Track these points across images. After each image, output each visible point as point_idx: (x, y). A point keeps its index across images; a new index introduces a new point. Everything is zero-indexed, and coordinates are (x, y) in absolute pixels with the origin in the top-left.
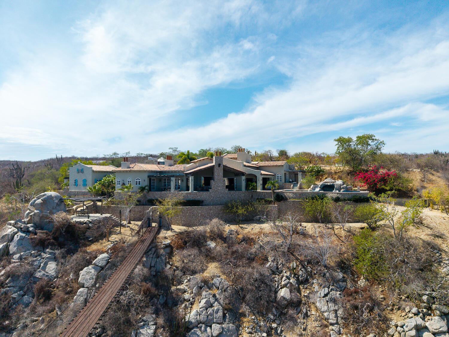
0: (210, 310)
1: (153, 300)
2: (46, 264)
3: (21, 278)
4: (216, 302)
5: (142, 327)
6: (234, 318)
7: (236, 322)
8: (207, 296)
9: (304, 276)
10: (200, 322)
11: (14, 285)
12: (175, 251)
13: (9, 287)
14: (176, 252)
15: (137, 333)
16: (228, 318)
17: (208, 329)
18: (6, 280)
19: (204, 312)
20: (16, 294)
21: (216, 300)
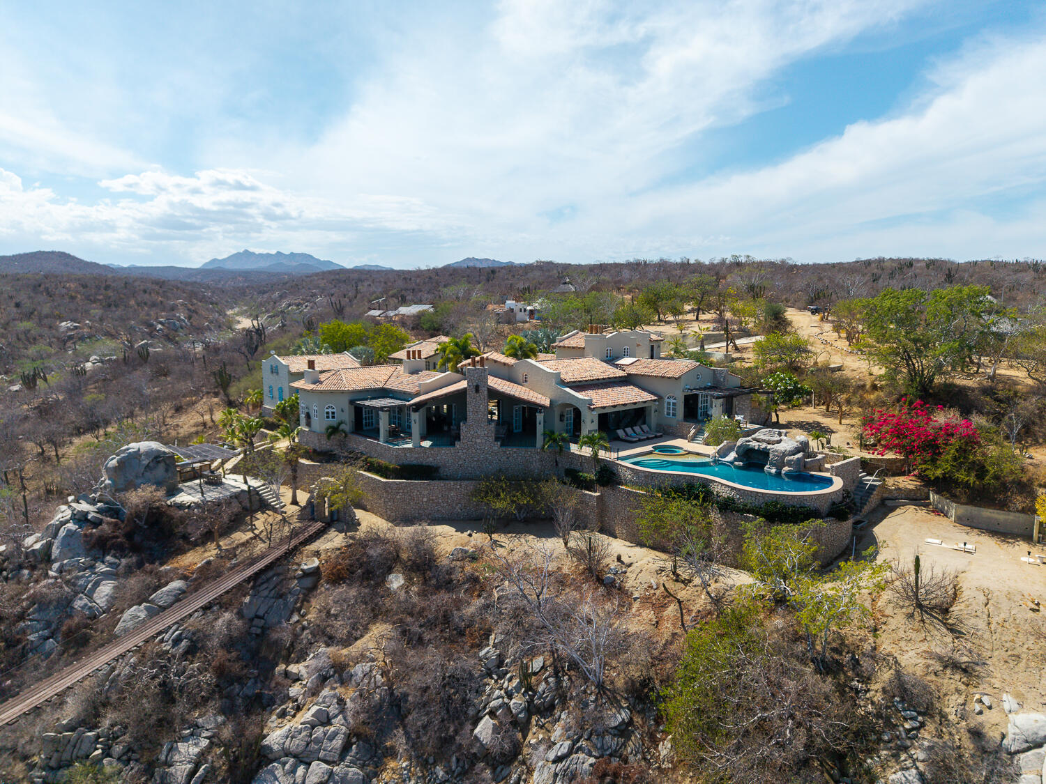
0: (319, 731)
1: (232, 687)
2: (97, 584)
3: (52, 607)
4: (340, 717)
5: (184, 739)
6: (369, 756)
7: (368, 765)
8: (327, 700)
9: (547, 696)
10: (287, 753)
11: (39, 618)
12: (322, 586)
13: (31, 620)
14: (324, 587)
15: (172, 748)
16: (352, 754)
17: (301, 770)
18: (29, 609)
19: (304, 734)
20: (37, 635)
21: (342, 711)
